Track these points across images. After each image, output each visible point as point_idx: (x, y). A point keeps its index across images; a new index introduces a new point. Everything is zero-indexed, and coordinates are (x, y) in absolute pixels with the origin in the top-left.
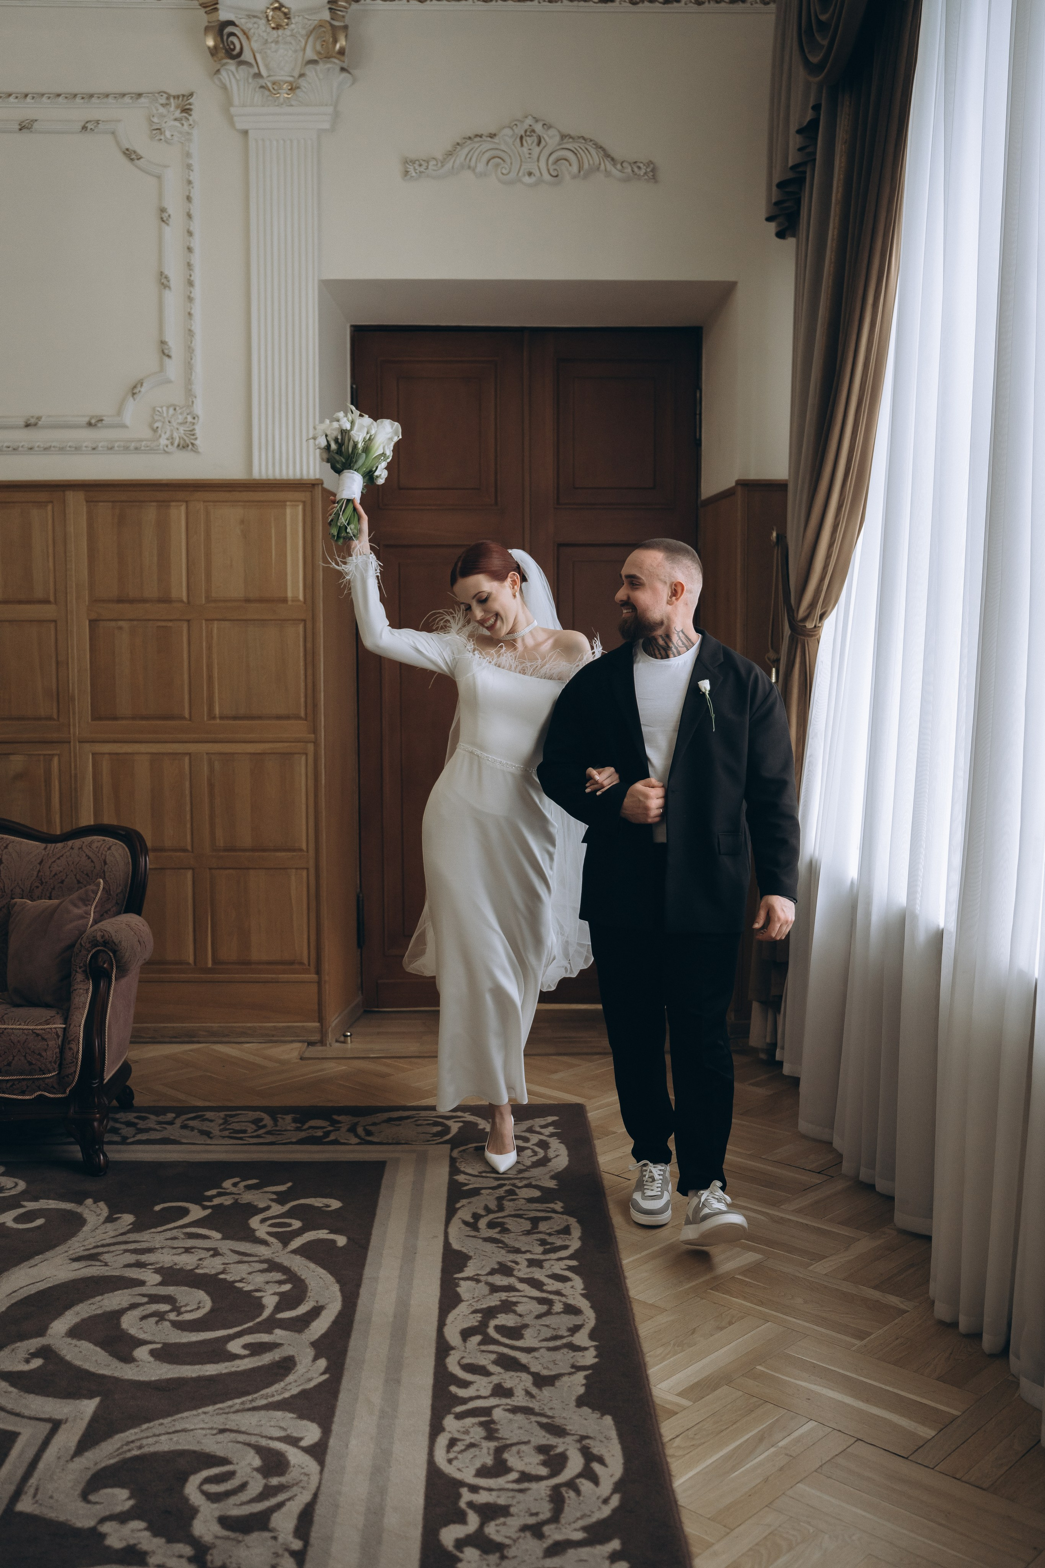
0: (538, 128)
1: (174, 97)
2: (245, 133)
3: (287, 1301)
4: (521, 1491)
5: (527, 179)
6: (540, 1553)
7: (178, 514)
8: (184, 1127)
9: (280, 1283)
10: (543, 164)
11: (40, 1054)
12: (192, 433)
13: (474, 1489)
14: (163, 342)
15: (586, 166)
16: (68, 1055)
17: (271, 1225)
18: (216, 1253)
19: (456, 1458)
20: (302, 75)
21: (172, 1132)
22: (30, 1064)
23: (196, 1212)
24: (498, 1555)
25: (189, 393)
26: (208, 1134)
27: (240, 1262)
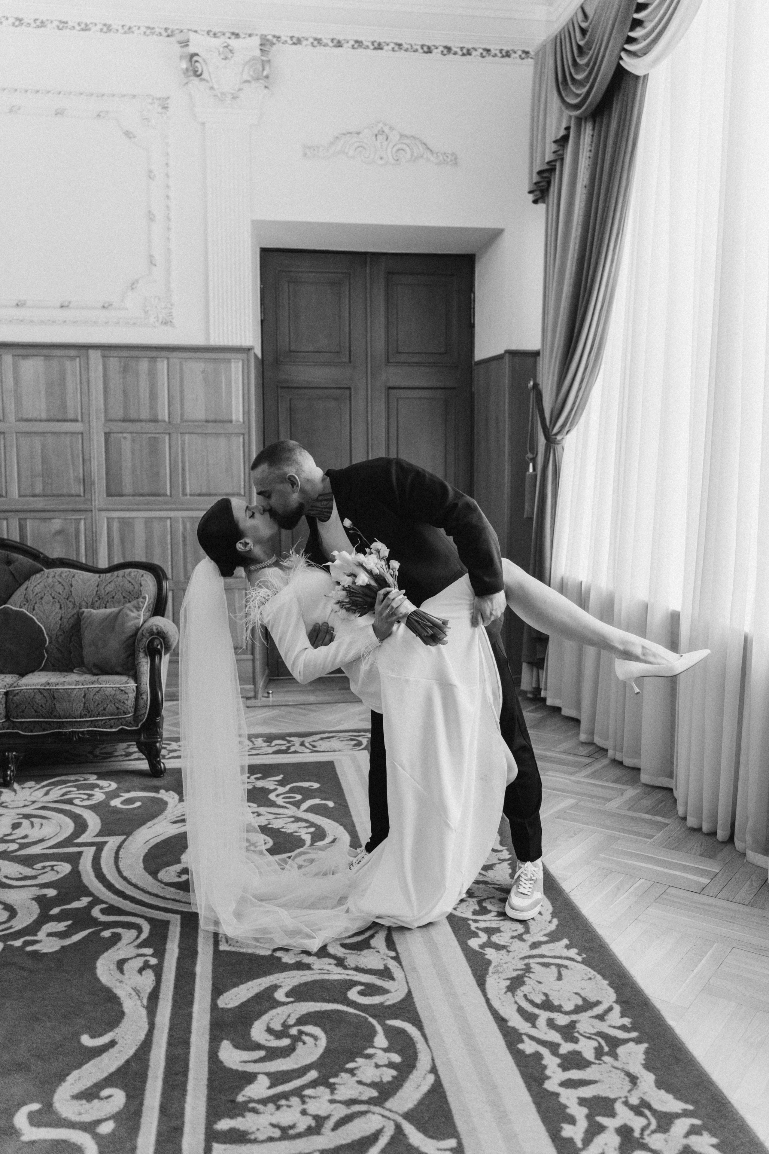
0: (386, 129)
1: (157, 99)
2: (203, 124)
3: (317, 837)
5: (380, 162)
6: (527, 947)
7: (162, 366)
9: (307, 827)
10: (389, 152)
11: (124, 703)
12: (170, 314)
13: (476, 921)
14: (151, 256)
15: (416, 155)
16: (142, 703)
17: (284, 798)
20: (240, 90)
22: (118, 708)
24: (505, 950)
25: (168, 289)
27: (277, 818)
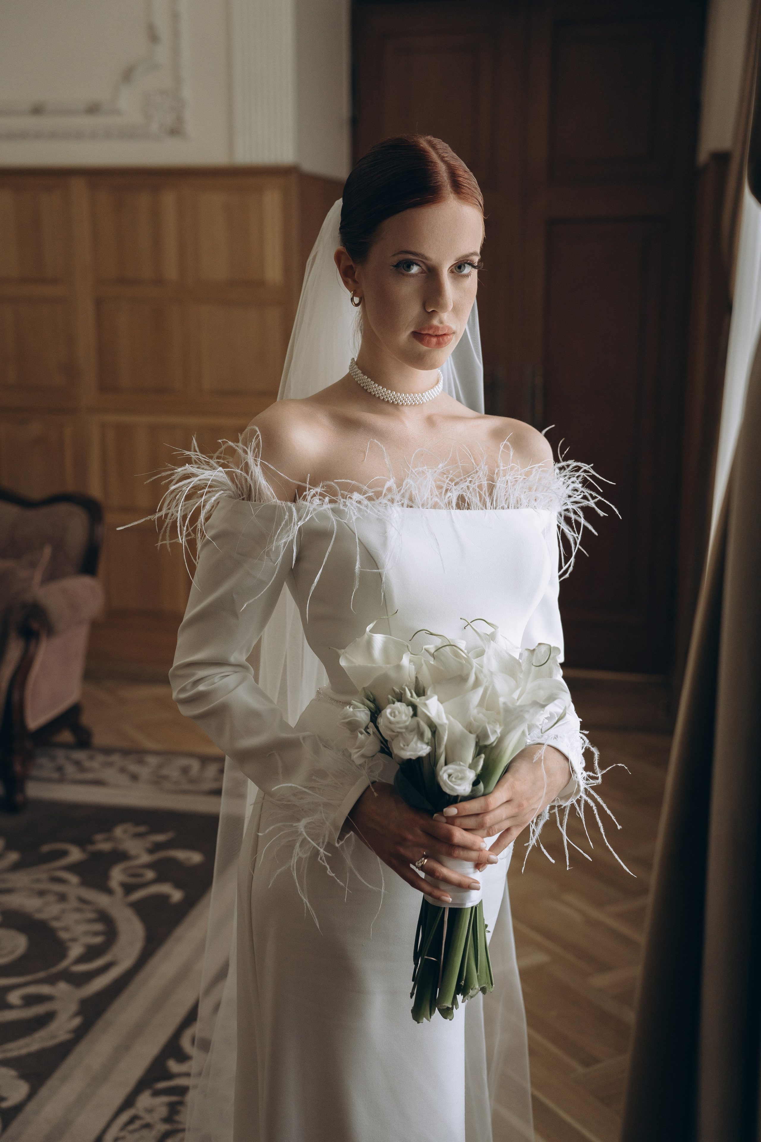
7: (169, 200)
8: (123, 770)
9: (96, 934)
14: (152, 27)
17: (128, 875)
18: (62, 898)
21: (110, 774)
23: (76, 855)
26: (134, 777)
27: (78, 910)
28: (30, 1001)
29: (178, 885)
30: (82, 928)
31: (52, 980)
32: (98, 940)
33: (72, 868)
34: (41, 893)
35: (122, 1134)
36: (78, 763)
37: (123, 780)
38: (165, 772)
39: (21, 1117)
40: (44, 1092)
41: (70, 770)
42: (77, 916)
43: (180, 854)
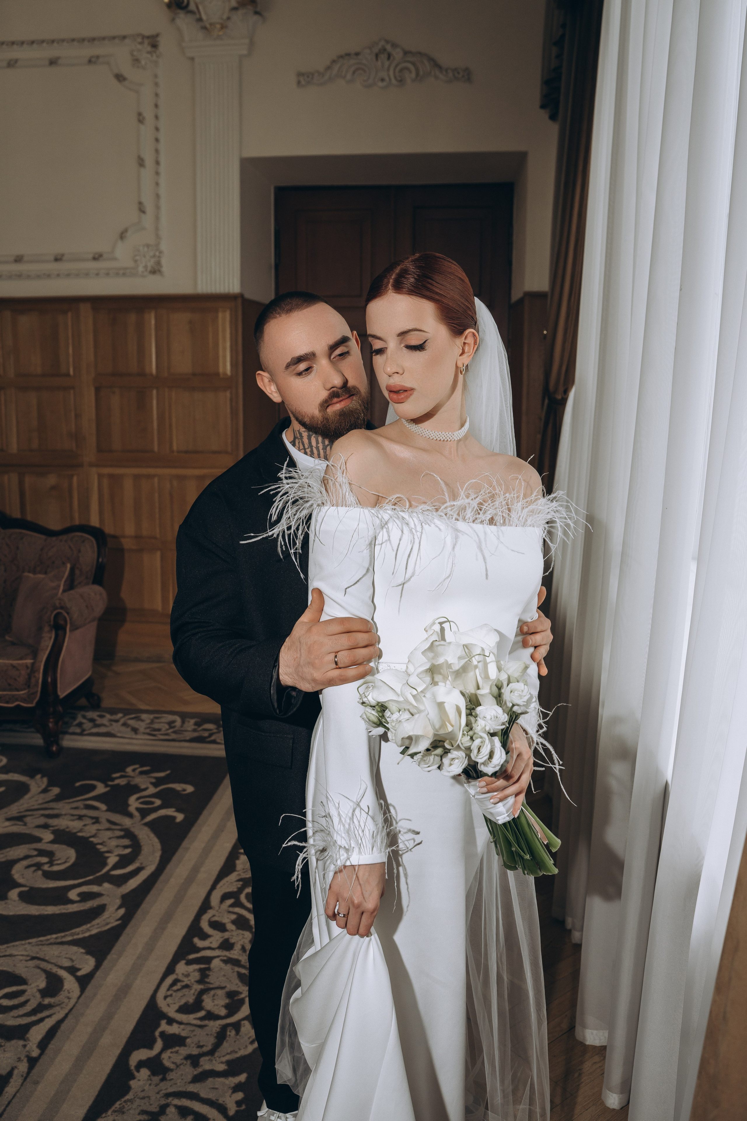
0: (388, 47)
1: (148, 37)
2: (192, 59)
3: (124, 861)
4: (201, 1027)
5: (380, 84)
6: (189, 1078)
7: (150, 317)
8: (125, 724)
9: (126, 847)
10: (391, 72)
11: (15, 679)
12: (159, 263)
13: (171, 1021)
14: (140, 203)
15: (421, 73)
16: (33, 680)
17: (142, 803)
18: (96, 820)
19: (171, 995)
20: (229, 18)
21: (115, 728)
22: (10, 685)
23: (101, 789)
24: (161, 1077)
25: (158, 237)
26: (135, 730)
27: (108, 829)
28: (85, 897)
29: (178, 810)
30: (114, 843)
31: (99, 882)
32: (128, 851)
33: (97, 798)
34: (80, 817)
35: (169, 993)
36: (92, 720)
37: (127, 732)
38: (156, 726)
39: (94, 982)
40: (106, 964)
41: (87, 725)
42: (109, 834)
43: (178, 787)
